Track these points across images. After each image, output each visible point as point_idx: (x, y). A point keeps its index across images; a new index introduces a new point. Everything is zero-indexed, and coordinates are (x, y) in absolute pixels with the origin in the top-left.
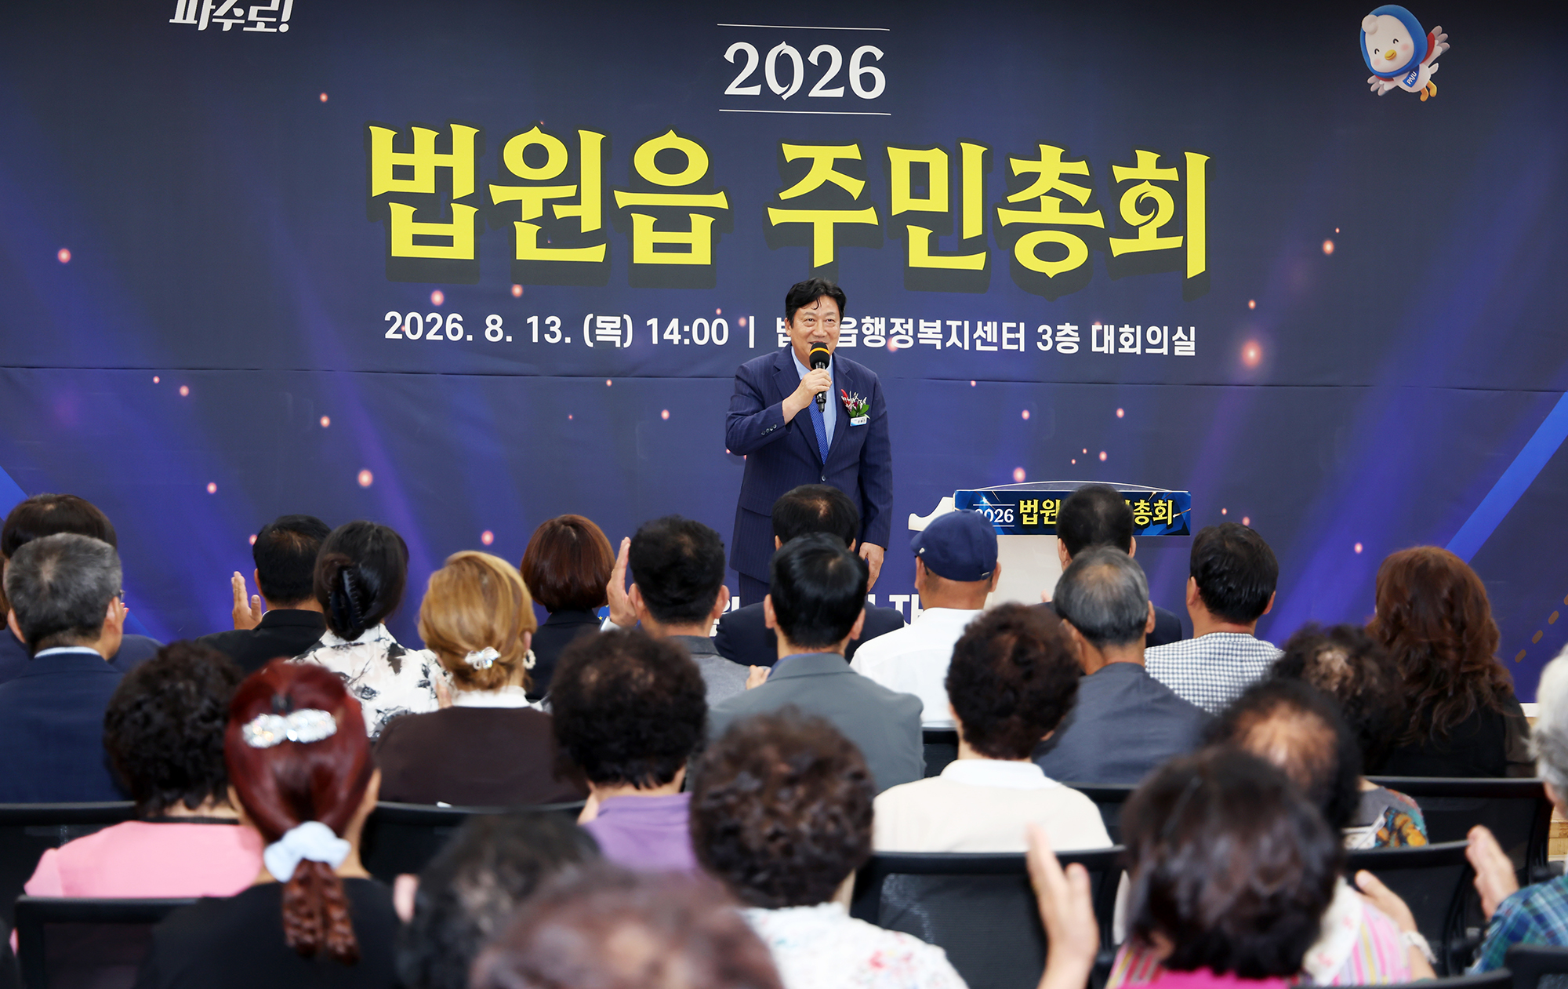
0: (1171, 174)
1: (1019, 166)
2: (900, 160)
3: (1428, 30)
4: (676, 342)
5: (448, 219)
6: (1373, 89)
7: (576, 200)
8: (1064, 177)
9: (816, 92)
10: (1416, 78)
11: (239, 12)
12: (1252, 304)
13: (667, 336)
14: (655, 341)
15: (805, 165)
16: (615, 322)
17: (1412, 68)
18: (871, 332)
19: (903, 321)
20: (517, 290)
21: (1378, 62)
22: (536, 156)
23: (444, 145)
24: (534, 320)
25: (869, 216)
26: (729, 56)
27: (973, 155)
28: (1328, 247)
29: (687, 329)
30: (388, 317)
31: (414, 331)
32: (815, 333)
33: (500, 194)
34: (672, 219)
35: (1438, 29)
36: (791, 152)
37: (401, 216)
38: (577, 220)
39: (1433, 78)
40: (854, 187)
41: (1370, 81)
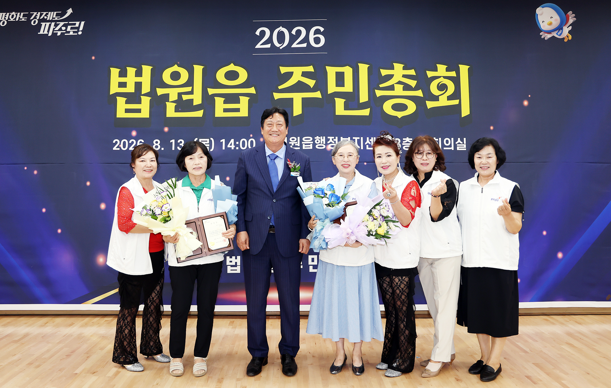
0: (453, 74)
1: (384, 72)
2: (331, 71)
3: (566, 13)
4: (233, 149)
5: (139, 102)
6: (542, 37)
7: (191, 93)
8: (404, 76)
9: (294, 45)
10: (562, 32)
11: (64, 28)
12: (492, 128)
13: (229, 146)
14: (224, 148)
15: (289, 75)
16: (207, 141)
17: (560, 28)
18: (319, 142)
19: (333, 138)
20: (166, 129)
21: (544, 26)
22: (175, 76)
23: (139, 73)
24: (173, 141)
25: (318, 95)
26: (258, 33)
27: (363, 68)
28: (526, 103)
29: (237, 143)
30: (114, 142)
31: (124, 147)
32: (272, 130)
33: (160, 91)
34: (232, 99)
35: (570, 12)
36: (284, 70)
37: (121, 102)
38: (192, 100)
39: (570, 32)
40: (311, 83)
41: (541, 34)
